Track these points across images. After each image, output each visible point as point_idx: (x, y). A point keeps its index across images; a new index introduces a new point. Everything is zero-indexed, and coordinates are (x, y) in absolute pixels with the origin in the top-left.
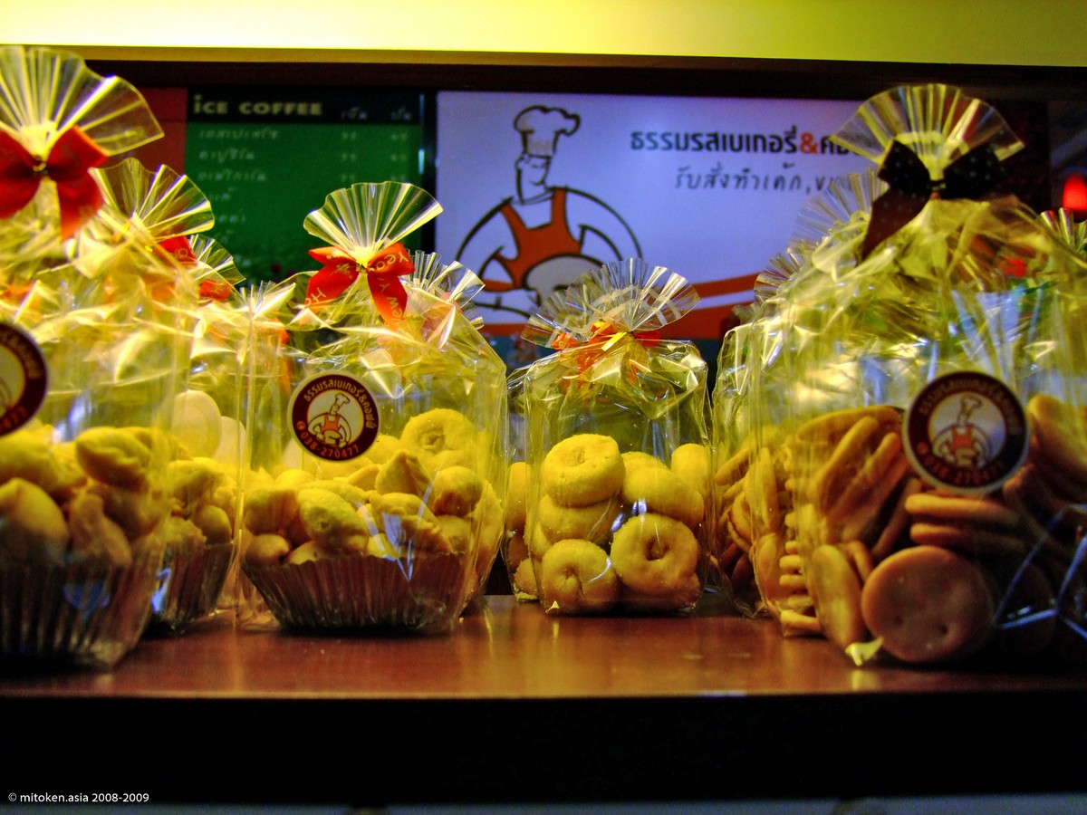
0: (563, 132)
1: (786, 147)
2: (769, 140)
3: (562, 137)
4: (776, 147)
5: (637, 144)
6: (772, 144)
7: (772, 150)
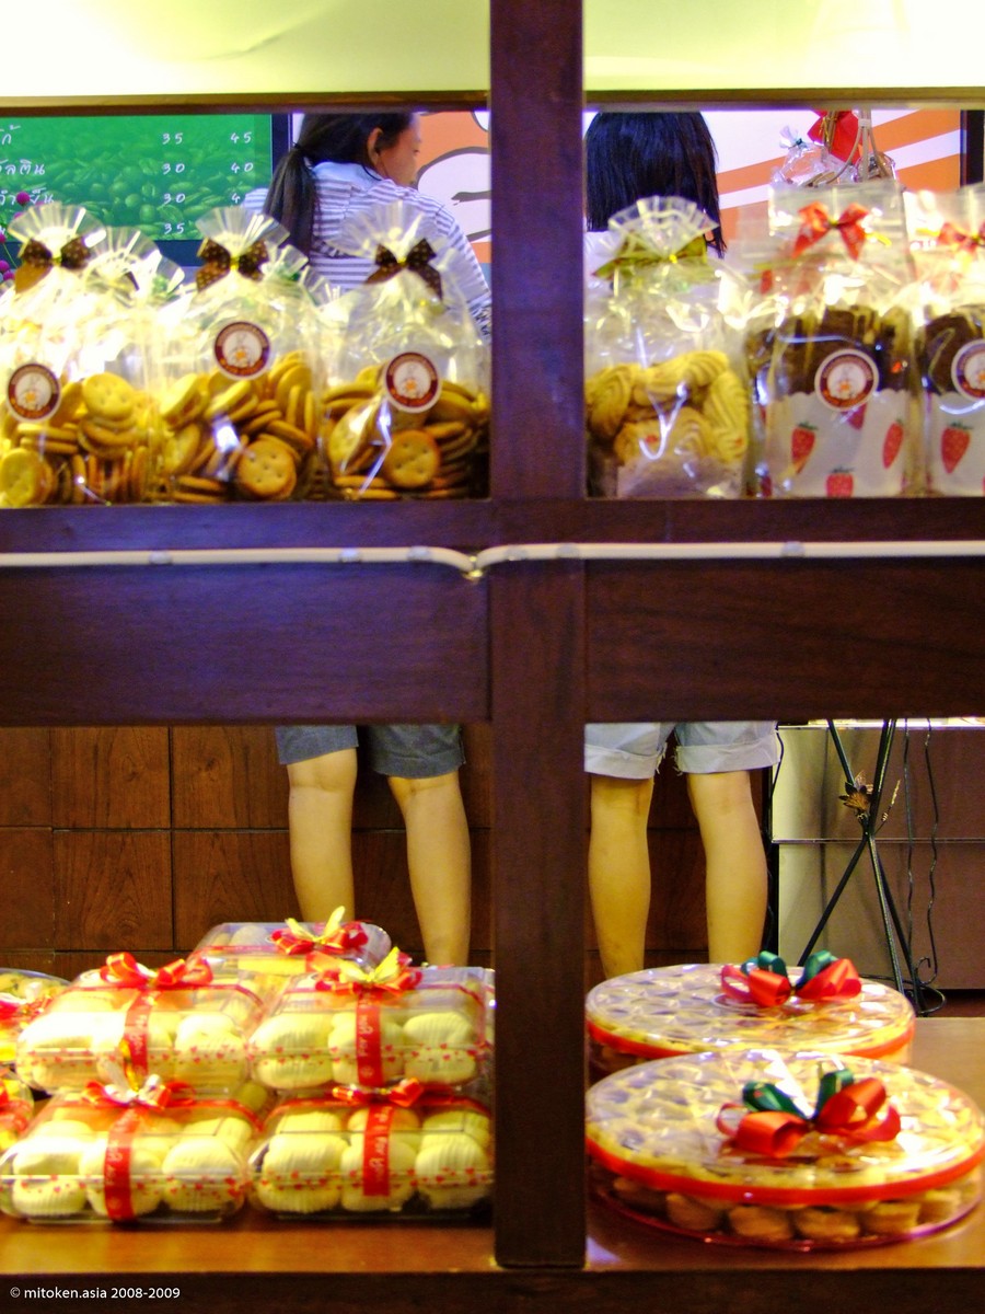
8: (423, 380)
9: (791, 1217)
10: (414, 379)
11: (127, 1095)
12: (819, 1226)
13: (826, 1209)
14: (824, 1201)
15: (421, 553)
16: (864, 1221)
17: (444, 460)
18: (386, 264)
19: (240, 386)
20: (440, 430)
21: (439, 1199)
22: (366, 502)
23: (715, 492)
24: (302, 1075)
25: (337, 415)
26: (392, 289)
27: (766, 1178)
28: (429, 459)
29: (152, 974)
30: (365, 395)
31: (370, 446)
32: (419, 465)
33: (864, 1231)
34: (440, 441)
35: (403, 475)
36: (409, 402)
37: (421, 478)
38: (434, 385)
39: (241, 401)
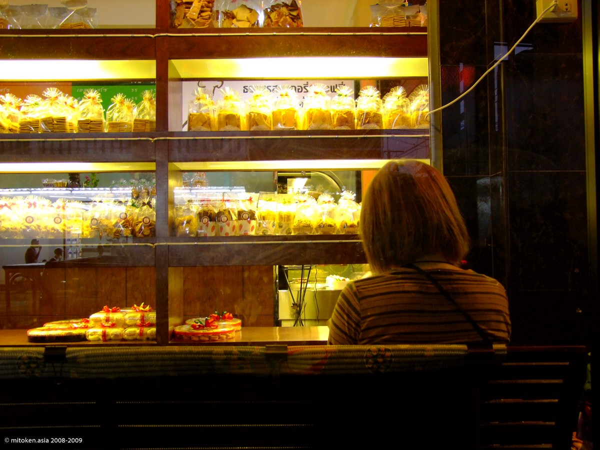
0: (217, 86)
1: (304, 90)
2: (297, 88)
3: (216, 88)
4: (300, 90)
5: (246, 91)
6: (299, 89)
7: (298, 92)
8: (148, 220)
9: (199, 337)
10: (147, 220)
11: (106, 325)
12: (202, 338)
13: (204, 336)
14: (204, 334)
15: (146, 244)
16: (210, 337)
17: (151, 231)
18: (144, 204)
19: (123, 221)
20: (150, 227)
21: (150, 337)
22: (140, 237)
23: (192, 235)
24: (133, 322)
25: (137, 225)
26: (145, 207)
27: (196, 331)
28: (149, 231)
29: (111, 310)
30: (141, 222)
31: (141, 229)
32: (147, 232)
33: (210, 339)
34: (150, 229)
35: (145, 233)
36: (146, 224)
37: (148, 234)
38: (149, 221)
39: (124, 223)
